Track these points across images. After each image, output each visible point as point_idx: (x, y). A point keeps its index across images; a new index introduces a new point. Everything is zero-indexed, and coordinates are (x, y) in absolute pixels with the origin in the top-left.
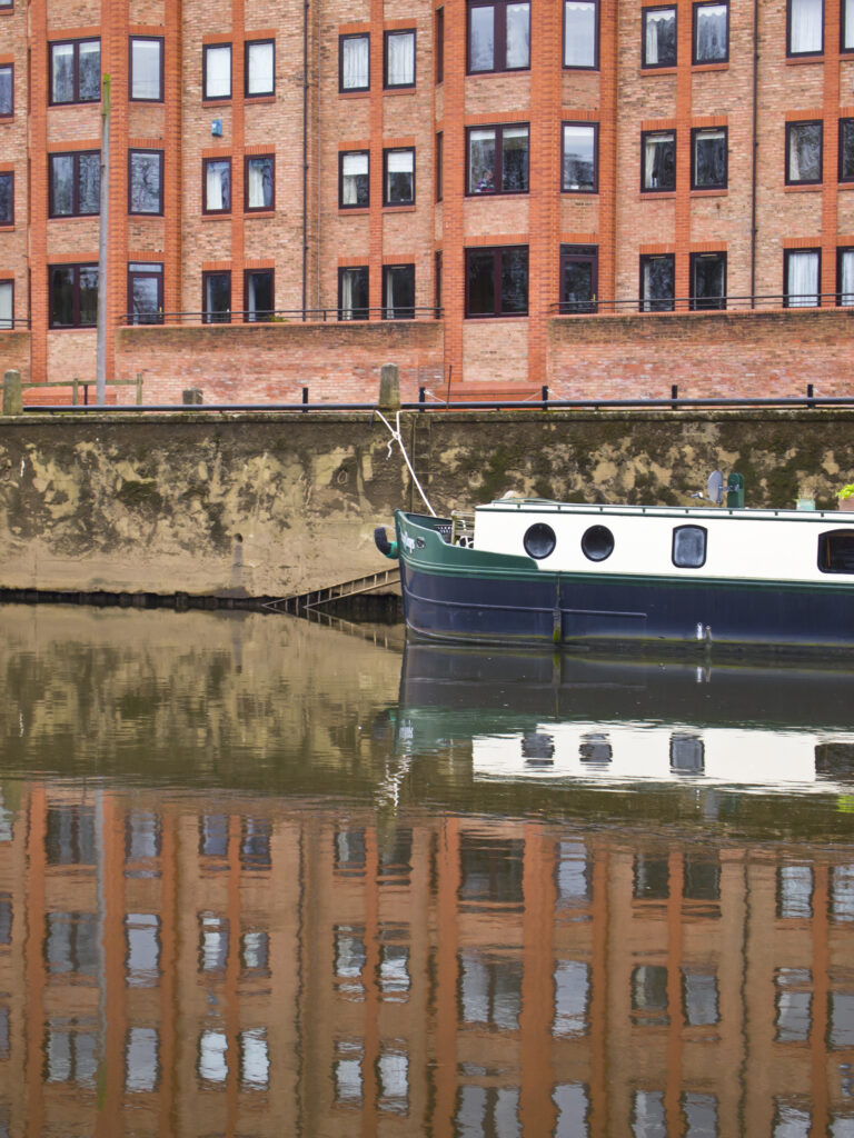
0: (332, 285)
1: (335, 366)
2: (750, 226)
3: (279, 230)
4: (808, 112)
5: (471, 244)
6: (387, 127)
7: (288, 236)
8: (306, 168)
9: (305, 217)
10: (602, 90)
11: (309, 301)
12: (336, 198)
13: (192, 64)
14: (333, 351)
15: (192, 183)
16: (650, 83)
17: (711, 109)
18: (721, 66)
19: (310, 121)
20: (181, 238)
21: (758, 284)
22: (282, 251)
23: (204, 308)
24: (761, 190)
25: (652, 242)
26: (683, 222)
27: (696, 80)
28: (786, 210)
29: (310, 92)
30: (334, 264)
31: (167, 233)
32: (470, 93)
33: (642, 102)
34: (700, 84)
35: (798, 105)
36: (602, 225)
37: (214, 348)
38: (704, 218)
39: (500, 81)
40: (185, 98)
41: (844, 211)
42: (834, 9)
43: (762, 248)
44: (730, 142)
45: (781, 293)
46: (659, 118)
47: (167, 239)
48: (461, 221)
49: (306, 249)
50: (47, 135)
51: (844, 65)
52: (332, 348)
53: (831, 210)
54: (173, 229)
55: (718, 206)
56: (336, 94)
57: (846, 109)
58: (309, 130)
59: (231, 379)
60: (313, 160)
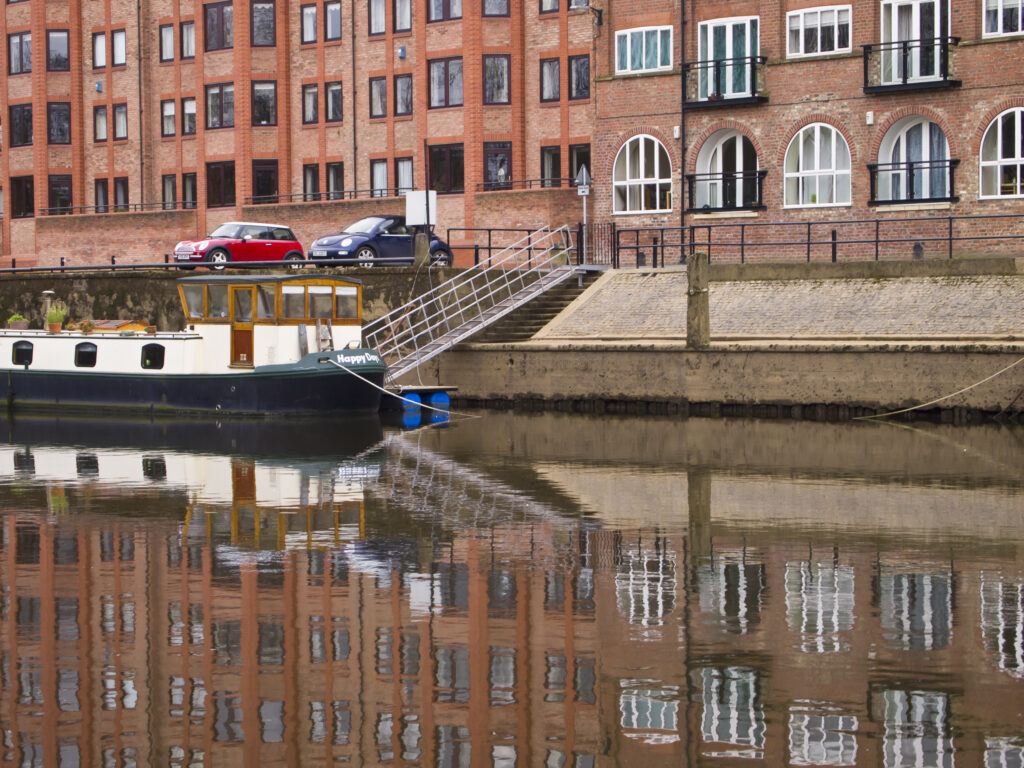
0: (159, 187)
1: (139, 240)
2: (353, 146)
3: (130, 152)
4: (379, 71)
5: (208, 160)
6: (183, 84)
7: (134, 156)
8: (141, 112)
9: (141, 143)
10: (278, 59)
11: (145, 198)
12: (159, 131)
13: (87, 45)
14: (139, 231)
15: (89, 122)
16: (305, 53)
17: (334, 71)
18: (338, 42)
19: (142, 81)
20: (83, 158)
21: (358, 182)
22: (131, 165)
23: (97, 203)
24: (358, 121)
25: (309, 156)
26: (323, 143)
27: (326, 52)
28: (371, 134)
29: (142, 63)
30: (160, 173)
31: (74, 155)
32: (206, 64)
33: (302, 66)
34: (328, 54)
35: (374, 67)
36: (280, 146)
37: (81, 229)
38: (332, 141)
39: (219, 56)
40: (84, 68)
41: (398, 135)
42: (390, 5)
43: (360, 160)
44: (344, 91)
45: (369, 188)
46: (310, 77)
47: (73, 159)
48: (203, 146)
49: (142, 164)
50: (8, 95)
51: (396, 41)
52: (138, 228)
53: (392, 133)
54: (78, 152)
55: (339, 133)
56: (158, 63)
57: (397, 69)
58: (143, 87)
59: (91, 250)
60: (146, 106)
